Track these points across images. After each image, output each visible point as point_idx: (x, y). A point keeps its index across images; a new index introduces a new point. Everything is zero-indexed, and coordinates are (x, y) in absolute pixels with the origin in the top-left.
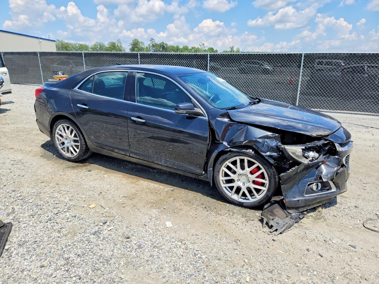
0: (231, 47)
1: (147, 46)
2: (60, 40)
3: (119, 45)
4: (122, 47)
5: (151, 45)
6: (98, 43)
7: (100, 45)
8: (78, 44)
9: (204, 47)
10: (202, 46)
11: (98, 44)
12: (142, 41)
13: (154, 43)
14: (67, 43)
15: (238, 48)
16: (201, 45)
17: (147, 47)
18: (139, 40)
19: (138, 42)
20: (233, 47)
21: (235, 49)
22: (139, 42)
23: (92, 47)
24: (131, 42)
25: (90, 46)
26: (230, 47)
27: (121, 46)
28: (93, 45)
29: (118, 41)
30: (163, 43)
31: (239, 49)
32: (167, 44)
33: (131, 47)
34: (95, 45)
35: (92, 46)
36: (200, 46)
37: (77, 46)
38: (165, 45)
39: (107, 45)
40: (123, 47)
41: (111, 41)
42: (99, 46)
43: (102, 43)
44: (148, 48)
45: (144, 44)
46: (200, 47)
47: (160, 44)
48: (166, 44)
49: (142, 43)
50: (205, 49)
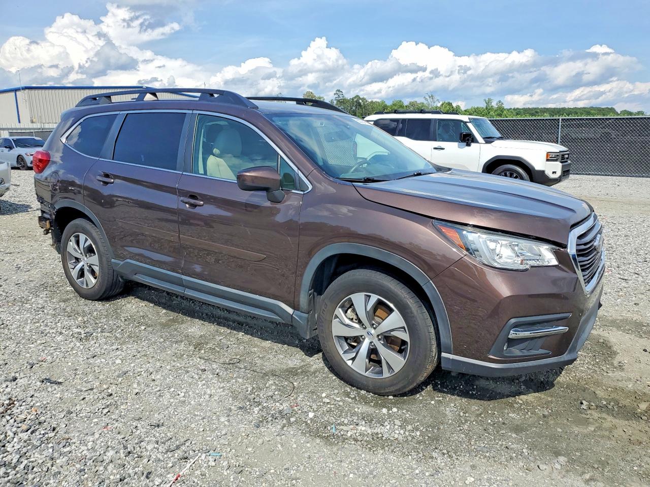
10: (429, 100)
13: (342, 98)
15: (500, 102)
16: (428, 97)
21: (494, 104)
30: (357, 96)
31: (502, 104)
38: (361, 101)
46: (425, 102)
47: (353, 99)
48: (363, 99)
50: (435, 105)
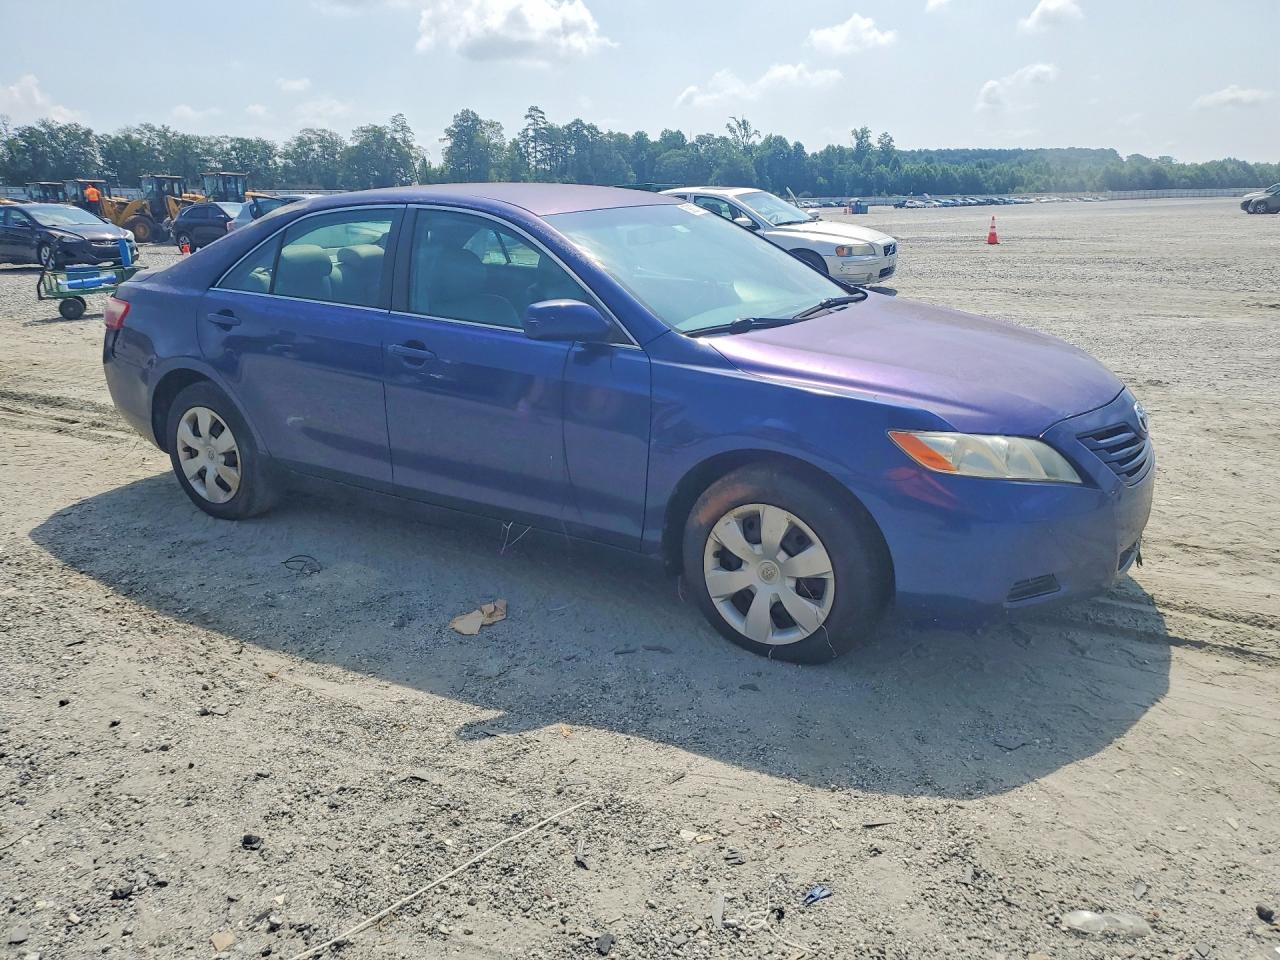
0: (859, 130)
1: (517, 137)
2: (158, 127)
3: (398, 136)
4: (411, 147)
5: (531, 133)
6: (315, 133)
7: (322, 139)
8: (232, 140)
9: (749, 136)
11: (313, 137)
12: (495, 120)
14: (185, 138)
17: (515, 144)
18: (481, 117)
19: (476, 120)
20: (864, 132)
22: (481, 122)
23: (290, 149)
24: (450, 123)
25: (280, 148)
26: (855, 133)
27: (404, 141)
28: (294, 143)
29: (394, 120)
32: (595, 128)
33: (448, 143)
34: (301, 142)
35: (289, 144)
36: (732, 130)
37: (229, 146)
39: (351, 138)
40: (415, 144)
41: (365, 125)
42: (316, 146)
43: (331, 134)
44: (522, 145)
45: (503, 132)
49: (492, 125)
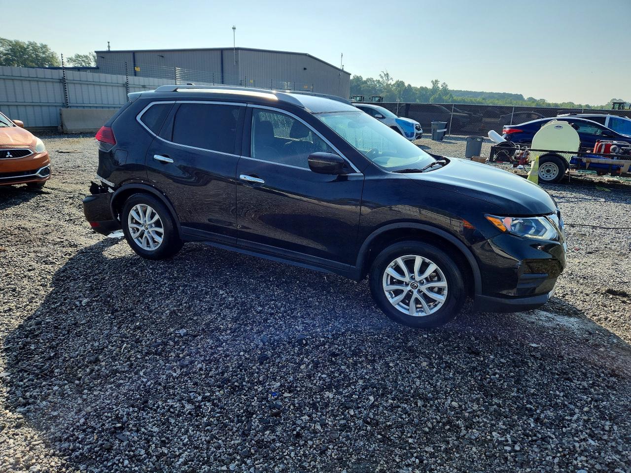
10: (384, 79)
15: (444, 83)
16: (383, 75)
21: (440, 85)
31: (447, 86)
46: (381, 80)
50: (389, 83)
